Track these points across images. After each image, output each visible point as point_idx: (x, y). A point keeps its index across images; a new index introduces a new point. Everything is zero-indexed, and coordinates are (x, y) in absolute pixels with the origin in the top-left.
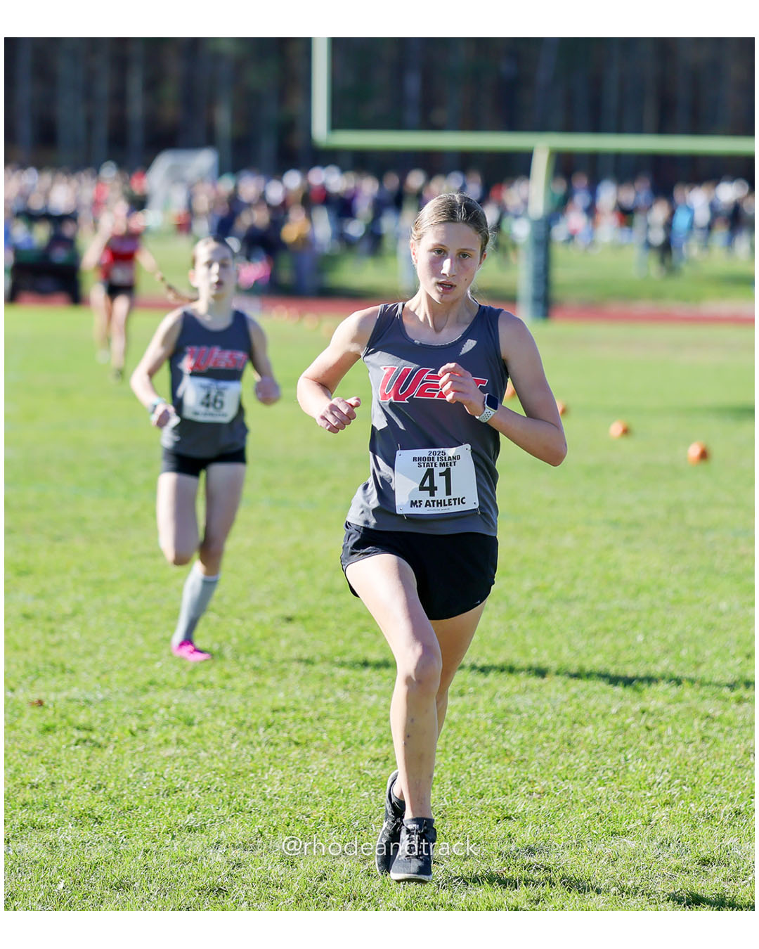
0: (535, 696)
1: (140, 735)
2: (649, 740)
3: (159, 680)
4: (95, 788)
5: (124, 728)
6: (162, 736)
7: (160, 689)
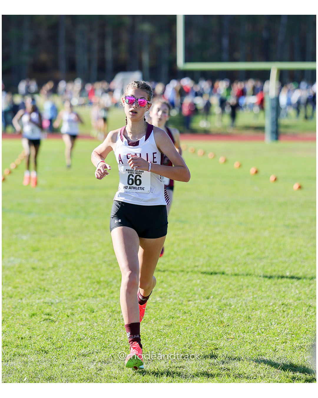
0: (239, 298)
1: (71, 317)
2: (283, 316)
3: (83, 294)
4: (48, 339)
5: (65, 314)
6: (80, 317)
7: (83, 298)
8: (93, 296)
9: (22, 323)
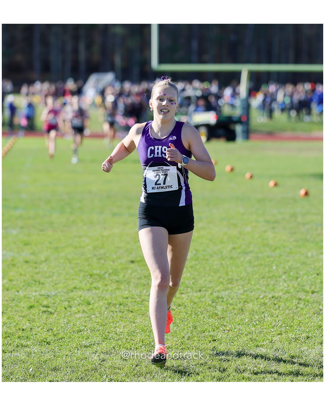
0: (230, 291)
1: (69, 309)
2: (275, 309)
3: (78, 287)
4: (48, 330)
5: (62, 306)
6: (77, 309)
7: (78, 290)
8: (87, 288)
9: (22, 315)
